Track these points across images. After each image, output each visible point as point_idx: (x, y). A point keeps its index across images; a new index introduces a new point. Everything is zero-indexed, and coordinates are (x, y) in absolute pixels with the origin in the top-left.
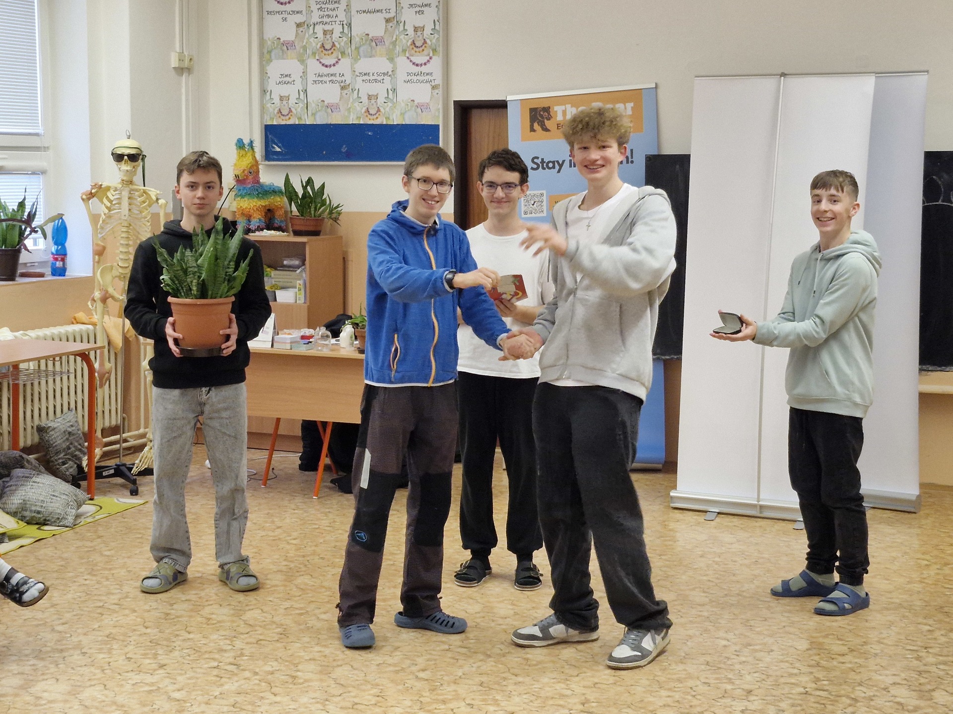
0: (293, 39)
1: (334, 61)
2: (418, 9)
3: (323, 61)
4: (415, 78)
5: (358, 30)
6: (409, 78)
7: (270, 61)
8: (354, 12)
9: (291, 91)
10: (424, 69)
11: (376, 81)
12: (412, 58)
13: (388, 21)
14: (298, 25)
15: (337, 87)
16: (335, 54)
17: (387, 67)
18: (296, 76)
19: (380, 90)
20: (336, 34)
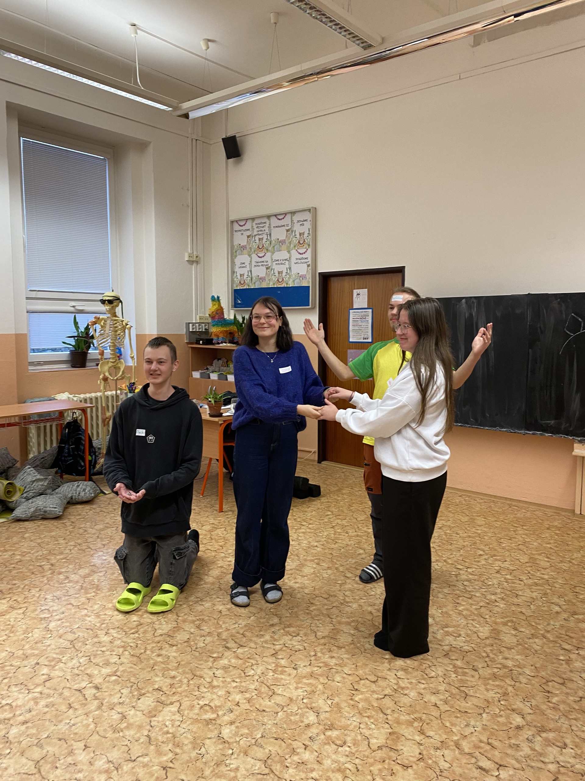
0: (245, 244)
1: (263, 255)
2: (301, 223)
3: (259, 255)
4: (299, 261)
5: (274, 237)
6: (297, 261)
7: (236, 256)
8: (272, 228)
9: (245, 271)
10: (304, 256)
11: (282, 264)
12: (298, 250)
13: (288, 231)
14: (248, 237)
15: (264, 268)
16: (264, 251)
17: (287, 256)
18: (247, 264)
19: (283, 268)
20: (264, 240)
